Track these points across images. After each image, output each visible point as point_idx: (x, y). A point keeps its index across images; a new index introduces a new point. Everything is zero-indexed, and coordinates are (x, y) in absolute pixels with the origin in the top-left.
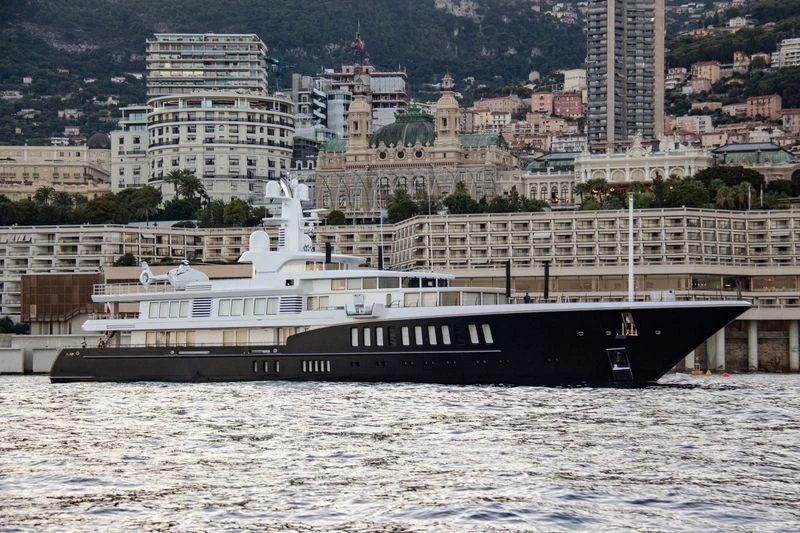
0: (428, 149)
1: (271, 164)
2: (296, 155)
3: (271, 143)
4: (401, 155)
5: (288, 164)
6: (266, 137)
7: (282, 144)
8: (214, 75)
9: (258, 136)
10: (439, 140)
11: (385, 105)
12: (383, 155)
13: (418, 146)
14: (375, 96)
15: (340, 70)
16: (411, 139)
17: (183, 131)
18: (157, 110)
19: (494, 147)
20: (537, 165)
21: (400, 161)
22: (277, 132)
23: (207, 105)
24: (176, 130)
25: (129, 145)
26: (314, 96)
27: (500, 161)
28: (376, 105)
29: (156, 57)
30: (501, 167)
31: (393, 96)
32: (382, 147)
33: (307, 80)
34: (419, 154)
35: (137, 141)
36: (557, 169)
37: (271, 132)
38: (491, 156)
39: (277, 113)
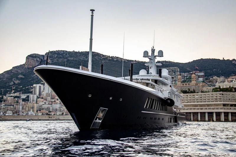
0: (190, 83)
4: (186, 84)
10: (192, 82)
12: (183, 85)
13: (189, 83)
14: (199, 76)
16: (188, 82)
19: (202, 83)
20: (211, 85)
21: (186, 86)
26: (184, 76)
27: (203, 85)
30: (203, 86)
31: (202, 76)
32: (183, 83)
34: (189, 84)
36: (213, 86)
38: (201, 84)
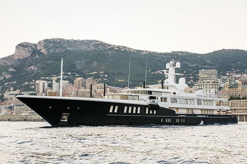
1: (215, 91)
2: (219, 89)
3: (215, 88)
4: (233, 90)
5: (218, 91)
6: (215, 87)
7: (217, 88)
8: (209, 76)
9: (213, 87)
10: (239, 88)
11: (237, 79)
12: (230, 90)
13: (236, 89)
14: (235, 78)
15: (230, 74)
17: (202, 86)
18: (199, 83)
22: (216, 86)
23: (206, 83)
24: (201, 86)
25: (195, 88)
26: (224, 79)
28: (236, 79)
29: (200, 74)
31: (238, 78)
33: (223, 77)
35: (196, 88)
37: (215, 86)
38: (246, 90)
39: (216, 83)
